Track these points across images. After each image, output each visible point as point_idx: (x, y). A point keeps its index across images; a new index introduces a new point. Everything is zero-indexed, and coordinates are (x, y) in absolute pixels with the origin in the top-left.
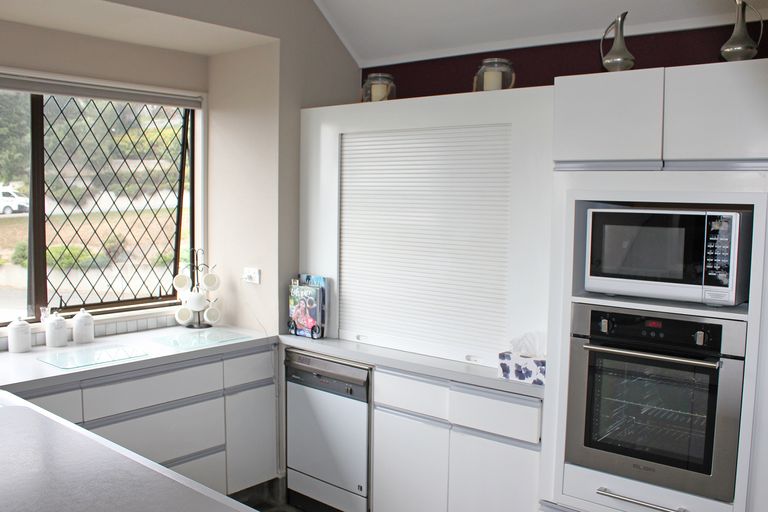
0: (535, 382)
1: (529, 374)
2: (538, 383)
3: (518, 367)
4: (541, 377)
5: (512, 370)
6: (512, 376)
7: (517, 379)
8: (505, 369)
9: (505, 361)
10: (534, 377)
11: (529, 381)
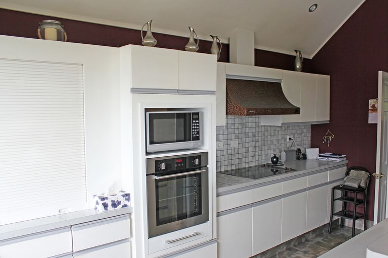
0: (123, 207)
1: (119, 203)
2: (125, 206)
3: (113, 201)
4: (126, 202)
5: (110, 204)
6: (110, 208)
7: (113, 209)
8: (105, 206)
9: (105, 201)
10: (122, 204)
11: (120, 207)
